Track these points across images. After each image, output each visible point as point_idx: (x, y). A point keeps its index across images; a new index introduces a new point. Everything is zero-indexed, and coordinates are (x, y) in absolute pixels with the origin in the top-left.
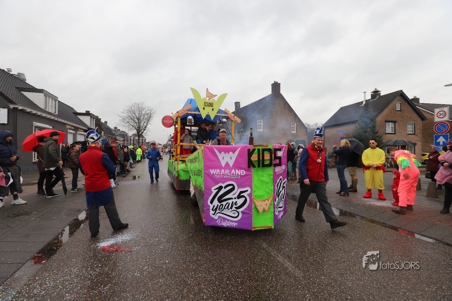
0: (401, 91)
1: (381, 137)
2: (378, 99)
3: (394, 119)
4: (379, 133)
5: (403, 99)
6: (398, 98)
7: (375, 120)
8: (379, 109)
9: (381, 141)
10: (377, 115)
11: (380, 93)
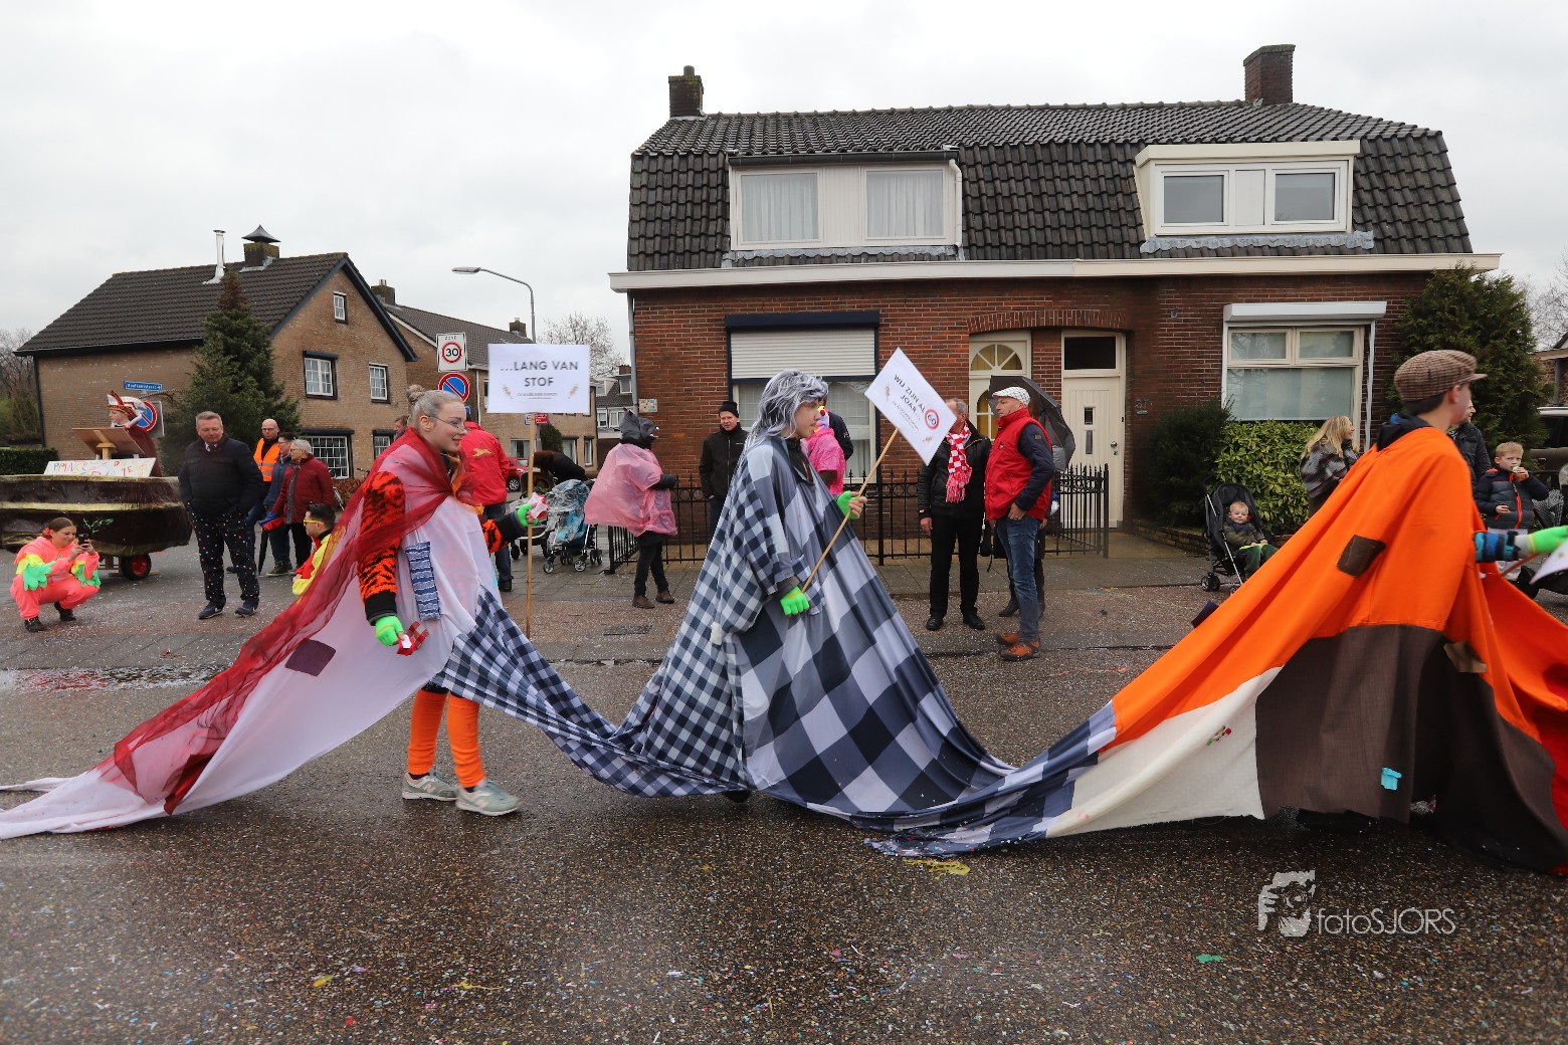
0: (346, 255)
1: (293, 408)
2: (272, 268)
3: (328, 350)
4: (286, 393)
5: (349, 281)
6: (338, 278)
7: (265, 347)
8: (279, 307)
9: (296, 421)
10: (274, 327)
11: (277, 248)
